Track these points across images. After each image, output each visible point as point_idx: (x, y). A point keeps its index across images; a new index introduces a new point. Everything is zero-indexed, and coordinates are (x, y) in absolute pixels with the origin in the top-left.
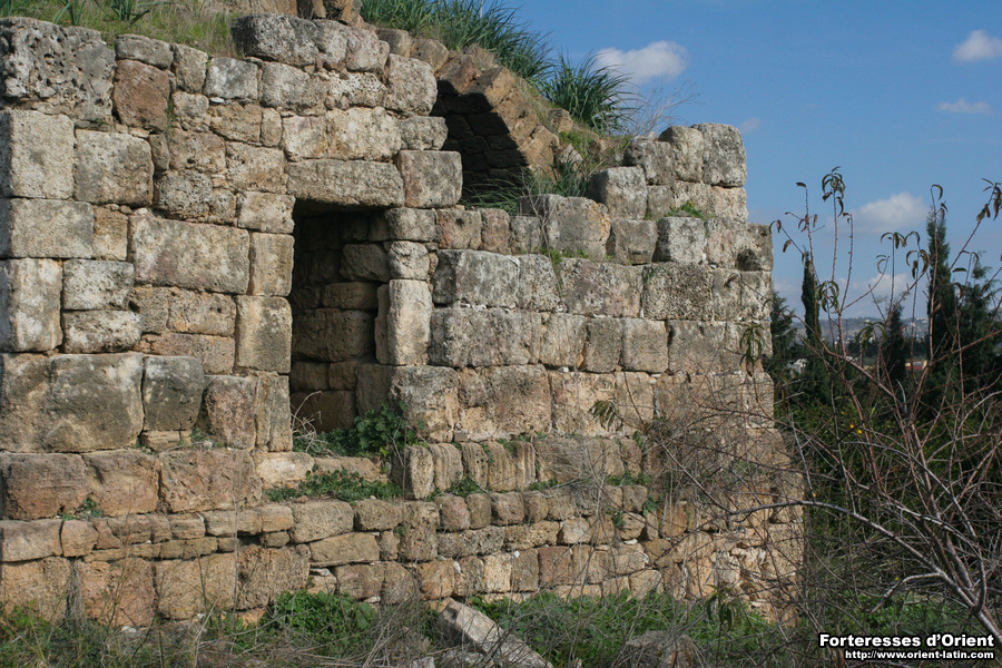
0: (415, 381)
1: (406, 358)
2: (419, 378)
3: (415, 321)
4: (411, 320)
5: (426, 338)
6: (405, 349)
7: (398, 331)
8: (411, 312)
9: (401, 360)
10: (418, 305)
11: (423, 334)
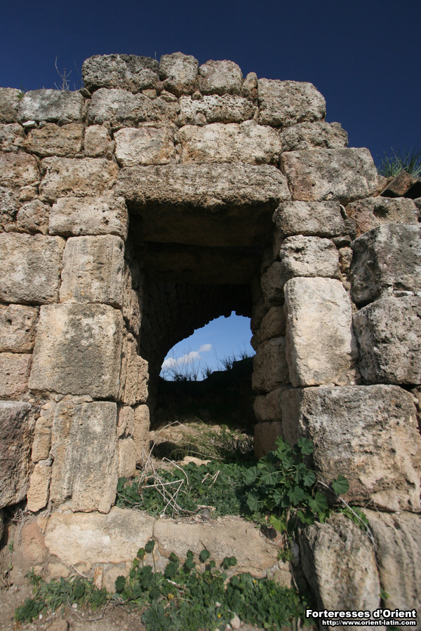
0: (331, 407)
1: (316, 375)
2: (336, 402)
3: (323, 325)
4: (317, 325)
5: (347, 348)
6: (312, 363)
7: (297, 340)
8: (316, 315)
9: (308, 378)
10: (326, 305)
11: (342, 341)
